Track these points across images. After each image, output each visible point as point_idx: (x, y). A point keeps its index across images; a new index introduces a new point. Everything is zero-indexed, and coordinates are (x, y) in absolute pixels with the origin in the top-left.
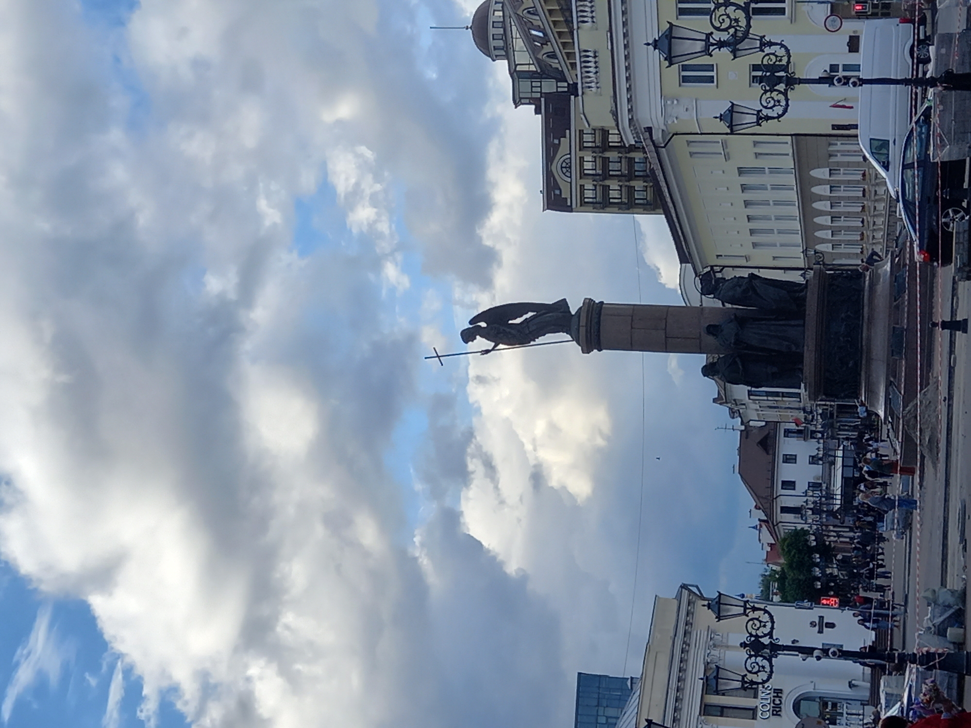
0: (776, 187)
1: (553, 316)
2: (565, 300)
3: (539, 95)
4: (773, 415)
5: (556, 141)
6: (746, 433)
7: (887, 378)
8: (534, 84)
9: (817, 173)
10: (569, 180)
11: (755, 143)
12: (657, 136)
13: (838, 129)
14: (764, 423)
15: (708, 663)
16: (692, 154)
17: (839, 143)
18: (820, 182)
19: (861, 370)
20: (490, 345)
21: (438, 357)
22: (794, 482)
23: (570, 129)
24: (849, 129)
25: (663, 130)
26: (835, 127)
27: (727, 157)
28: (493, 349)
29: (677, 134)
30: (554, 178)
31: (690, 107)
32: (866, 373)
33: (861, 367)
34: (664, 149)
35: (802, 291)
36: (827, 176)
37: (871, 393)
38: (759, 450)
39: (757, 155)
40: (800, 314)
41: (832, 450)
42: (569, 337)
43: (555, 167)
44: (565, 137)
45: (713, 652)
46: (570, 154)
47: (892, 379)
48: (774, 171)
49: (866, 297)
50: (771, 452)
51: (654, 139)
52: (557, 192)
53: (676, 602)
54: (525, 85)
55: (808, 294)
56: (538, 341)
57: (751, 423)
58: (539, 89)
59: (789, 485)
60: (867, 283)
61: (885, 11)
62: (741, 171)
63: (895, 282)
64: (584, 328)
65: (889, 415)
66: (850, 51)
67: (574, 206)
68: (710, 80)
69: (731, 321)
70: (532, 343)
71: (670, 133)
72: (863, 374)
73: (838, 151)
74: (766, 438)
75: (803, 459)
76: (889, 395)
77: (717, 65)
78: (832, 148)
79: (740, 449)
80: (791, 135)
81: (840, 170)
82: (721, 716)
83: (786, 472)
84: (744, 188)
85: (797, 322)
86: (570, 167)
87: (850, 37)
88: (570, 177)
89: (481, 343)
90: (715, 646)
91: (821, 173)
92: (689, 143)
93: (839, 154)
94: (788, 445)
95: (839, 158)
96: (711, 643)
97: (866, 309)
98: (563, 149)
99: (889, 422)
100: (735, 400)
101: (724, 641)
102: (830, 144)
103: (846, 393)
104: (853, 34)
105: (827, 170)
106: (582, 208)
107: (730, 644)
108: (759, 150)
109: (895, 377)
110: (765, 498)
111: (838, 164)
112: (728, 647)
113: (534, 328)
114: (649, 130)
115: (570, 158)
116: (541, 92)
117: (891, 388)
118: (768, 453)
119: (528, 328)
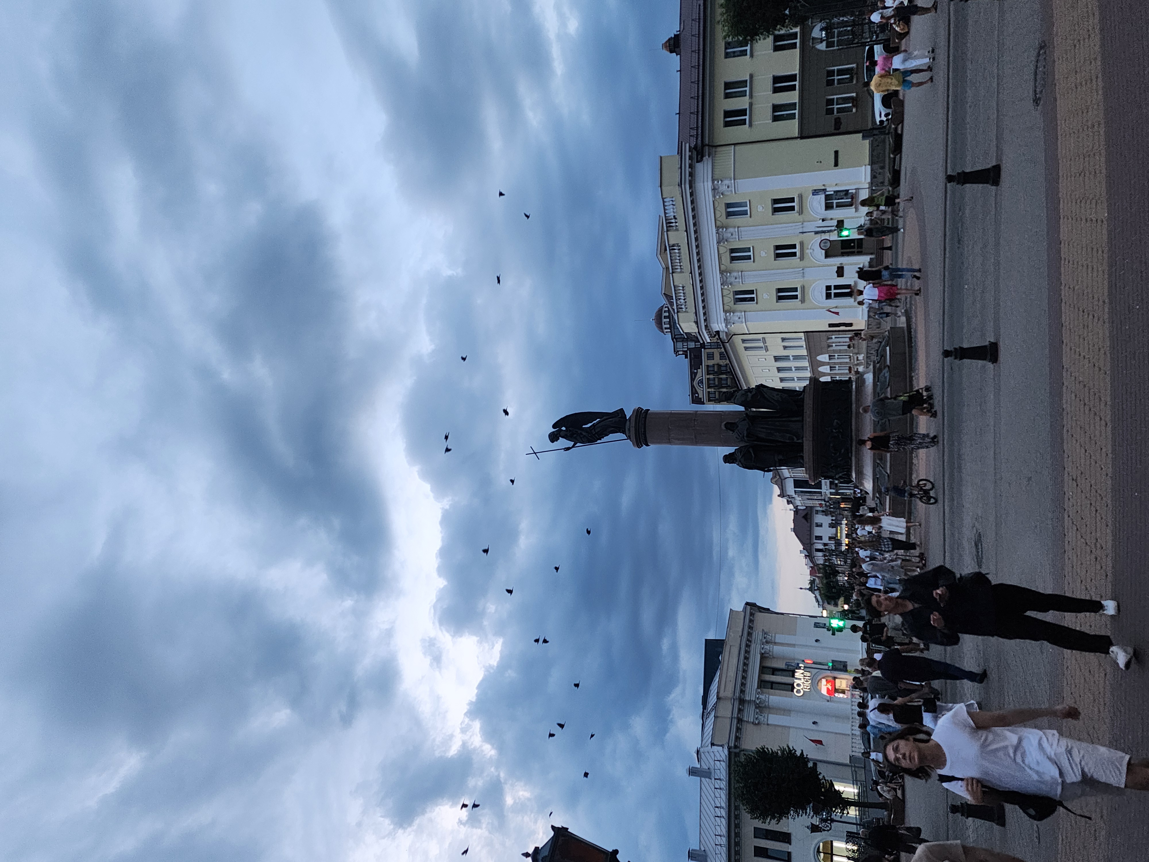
0: (798, 369)
1: (612, 421)
2: (622, 409)
3: (686, 349)
4: (810, 503)
5: (696, 371)
6: (797, 512)
7: (874, 461)
8: (684, 344)
9: (821, 358)
10: (702, 389)
11: (783, 340)
12: (723, 336)
13: (833, 326)
14: (805, 508)
15: (762, 654)
16: (746, 348)
17: (833, 337)
18: (823, 364)
19: (852, 456)
20: (571, 444)
21: (535, 453)
22: (821, 537)
23: (702, 365)
24: (839, 327)
25: (726, 333)
26: (831, 325)
27: (767, 350)
28: (573, 446)
29: (735, 335)
30: (695, 388)
31: (741, 317)
32: (856, 457)
33: (852, 453)
34: (727, 344)
35: (801, 394)
36: (827, 360)
37: (860, 474)
38: (804, 521)
39: (785, 348)
40: (800, 412)
41: (840, 520)
42: (624, 436)
43: (695, 383)
44: (700, 369)
45: (766, 647)
46: (702, 376)
47: (878, 462)
48: (796, 358)
49: (854, 397)
50: (809, 521)
51: (721, 337)
52: (697, 395)
53: (743, 613)
54: (679, 345)
55: (805, 396)
56: (603, 440)
57: (799, 508)
58: (686, 347)
59: (820, 538)
60: (854, 386)
61: (859, 250)
62: (777, 359)
63: (878, 382)
64: (634, 429)
65: (877, 492)
66: (838, 276)
67: (705, 402)
68: (752, 299)
69: (744, 420)
70: (599, 441)
71: (730, 334)
72: (853, 458)
73: (833, 343)
74: (806, 515)
75: (826, 525)
76: (876, 475)
77: (756, 290)
78: (830, 341)
79: (793, 520)
80: (804, 332)
81: (834, 356)
82: (772, 688)
83: (817, 532)
84: (779, 370)
85: (798, 419)
86: (703, 383)
87: (838, 267)
88: (703, 388)
89: (562, 442)
90: (767, 642)
91: (824, 358)
92: (744, 341)
93: (834, 345)
94: (819, 518)
95: (834, 347)
96: (764, 641)
97: (854, 406)
98: (699, 375)
99: (877, 497)
100: (788, 495)
101: (773, 639)
102: (828, 339)
103: (840, 475)
104: (839, 266)
105: (827, 356)
106: (709, 403)
107: (777, 641)
108: (786, 344)
109: (881, 459)
110: (807, 544)
111: (835, 351)
112: (775, 643)
113: (599, 430)
114: (718, 332)
115: (702, 379)
116: (687, 348)
117: (877, 469)
118: (807, 521)
119: (595, 430)
